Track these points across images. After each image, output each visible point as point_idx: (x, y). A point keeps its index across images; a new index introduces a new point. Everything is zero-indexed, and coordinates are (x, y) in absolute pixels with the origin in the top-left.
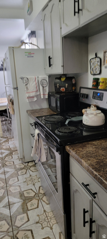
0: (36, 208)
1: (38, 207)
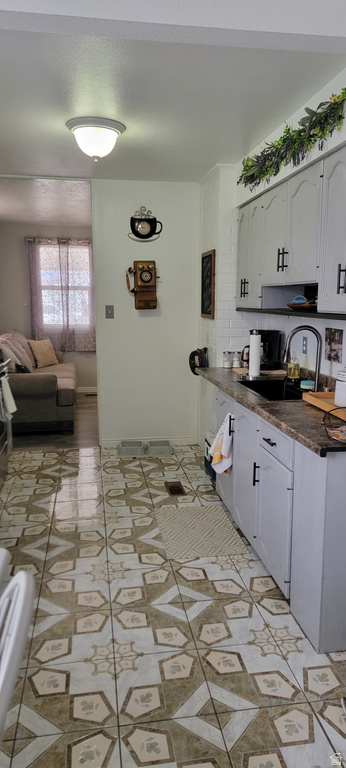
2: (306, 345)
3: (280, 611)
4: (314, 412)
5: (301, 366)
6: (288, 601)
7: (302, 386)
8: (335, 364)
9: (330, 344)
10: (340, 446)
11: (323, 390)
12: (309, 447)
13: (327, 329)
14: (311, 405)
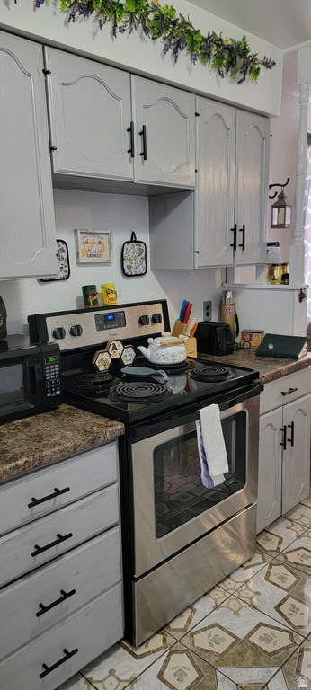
0: (221, 628)
1: (216, 625)
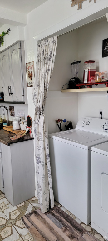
2: (4, 112)
3: (2, 198)
4: (7, 132)
5: (3, 118)
6: (4, 194)
7: (4, 125)
8: (13, 117)
9: (11, 111)
10: (14, 142)
11: (10, 126)
12: (4, 144)
13: (9, 107)
14: (6, 131)
